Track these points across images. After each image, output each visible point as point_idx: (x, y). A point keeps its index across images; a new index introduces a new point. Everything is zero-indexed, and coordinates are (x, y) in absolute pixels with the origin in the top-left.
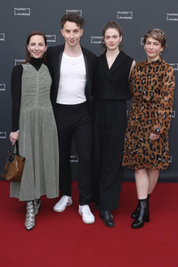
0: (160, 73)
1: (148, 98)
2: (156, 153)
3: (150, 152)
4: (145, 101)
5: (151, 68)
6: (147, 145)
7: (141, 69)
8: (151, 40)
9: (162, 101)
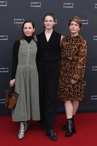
0: (79, 44)
1: (71, 59)
2: (76, 91)
3: (73, 90)
4: (69, 60)
5: (73, 40)
6: (71, 87)
7: (67, 41)
8: (73, 23)
9: (80, 61)
